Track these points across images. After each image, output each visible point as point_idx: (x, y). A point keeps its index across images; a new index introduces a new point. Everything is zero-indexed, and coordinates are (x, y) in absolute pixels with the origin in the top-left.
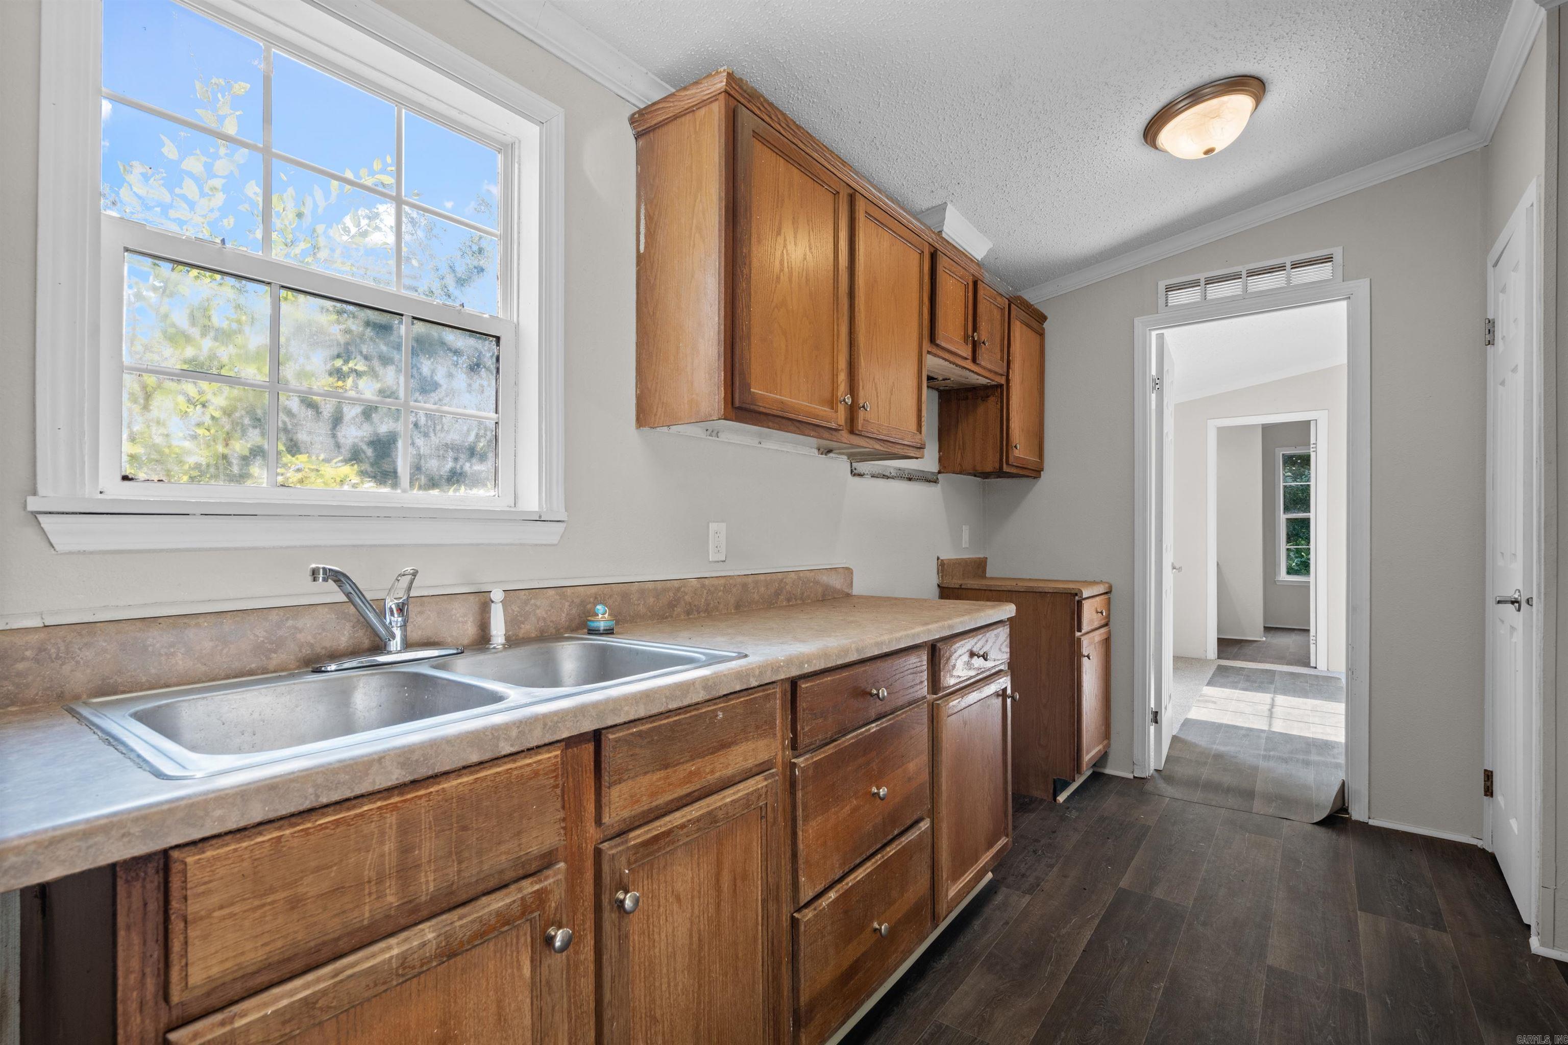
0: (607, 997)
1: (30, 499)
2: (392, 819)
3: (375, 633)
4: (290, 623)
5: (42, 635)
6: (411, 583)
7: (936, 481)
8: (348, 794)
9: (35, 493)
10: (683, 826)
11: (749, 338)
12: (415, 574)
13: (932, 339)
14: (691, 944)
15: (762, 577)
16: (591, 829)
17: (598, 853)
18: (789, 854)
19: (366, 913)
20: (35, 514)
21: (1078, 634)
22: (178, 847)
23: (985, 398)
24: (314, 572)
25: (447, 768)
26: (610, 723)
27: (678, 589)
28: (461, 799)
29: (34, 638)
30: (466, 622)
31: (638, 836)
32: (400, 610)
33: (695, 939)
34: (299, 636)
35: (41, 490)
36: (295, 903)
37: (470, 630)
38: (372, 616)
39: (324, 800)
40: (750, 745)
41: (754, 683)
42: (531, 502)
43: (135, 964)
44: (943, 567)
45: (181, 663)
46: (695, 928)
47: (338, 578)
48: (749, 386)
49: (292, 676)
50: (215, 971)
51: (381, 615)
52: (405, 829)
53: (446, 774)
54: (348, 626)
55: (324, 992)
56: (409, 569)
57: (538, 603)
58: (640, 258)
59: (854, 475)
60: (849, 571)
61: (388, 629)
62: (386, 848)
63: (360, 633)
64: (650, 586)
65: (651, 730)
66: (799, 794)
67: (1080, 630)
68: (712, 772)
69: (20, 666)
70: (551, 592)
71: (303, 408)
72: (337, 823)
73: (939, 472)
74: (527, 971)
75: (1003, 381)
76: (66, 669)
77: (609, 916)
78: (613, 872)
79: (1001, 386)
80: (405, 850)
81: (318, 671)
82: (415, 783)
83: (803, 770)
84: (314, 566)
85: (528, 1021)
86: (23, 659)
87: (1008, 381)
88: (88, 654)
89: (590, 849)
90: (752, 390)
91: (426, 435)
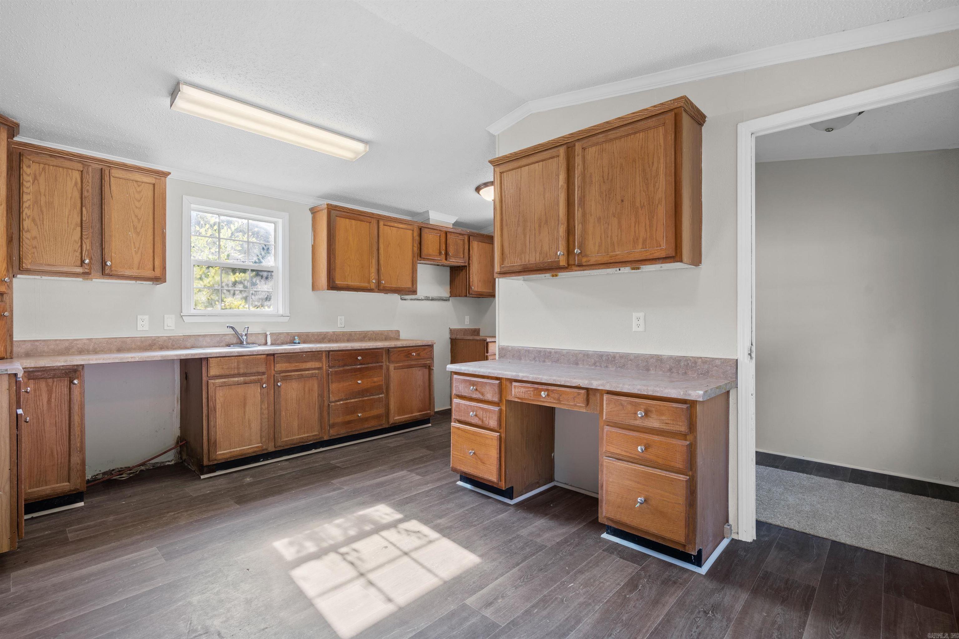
0: (276, 401)
1: (181, 314)
2: (236, 360)
3: (241, 340)
4: (224, 337)
5: (183, 337)
6: (248, 329)
7: (449, 300)
8: (230, 355)
9: (182, 312)
10: (294, 375)
11: (335, 269)
12: (248, 328)
13: (420, 257)
14: (297, 399)
15: (358, 332)
16: (273, 372)
17: (274, 375)
18: (327, 390)
19: (232, 373)
20: (182, 316)
21: (486, 354)
22: (209, 357)
23: (462, 270)
24: (228, 327)
25: (244, 354)
26: (276, 353)
27: (325, 334)
28: (247, 360)
29: (182, 337)
30: (262, 340)
31: (283, 374)
32: (246, 335)
33: (298, 398)
34: (226, 340)
35: (183, 312)
36: (223, 368)
37: (264, 341)
38: (240, 337)
39: (226, 355)
40: (313, 363)
41: (314, 350)
42: (281, 312)
43: (204, 371)
44: (452, 331)
45: (205, 343)
46: (298, 396)
47: (232, 328)
48: (335, 282)
49: (224, 347)
50: (213, 374)
51: (242, 336)
52: (238, 362)
53: (245, 356)
54: (236, 339)
55: (227, 381)
56: (247, 327)
57: (281, 336)
58: (312, 245)
59: (403, 300)
60: (398, 332)
61: (243, 340)
62: (235, 364)
63: (238, 340)
64: (316, 333)
65: (285, 355)
66: (330, 377)
67: (487, 352)
68: (302, 366)
69: (180, 342)
70: (285, 334)
71: (227, 292)
72: (228, 359)
73: (450, 297)
74: (259, 390)
75: (467, 264)
76: (187, 343)
77: (276, 387)
78: (277, 379)
79: (466, 266)
80: (238, 365)
81: (230, 346)
82: (240, 356)
83: (331, 372)
84: (228, 325)
85: (259, 399)
86: (181, 341)
87: (469, 264)
88: (190, 340)
89: (273, 375)
90: (336, 282)
91: (255, 296)
